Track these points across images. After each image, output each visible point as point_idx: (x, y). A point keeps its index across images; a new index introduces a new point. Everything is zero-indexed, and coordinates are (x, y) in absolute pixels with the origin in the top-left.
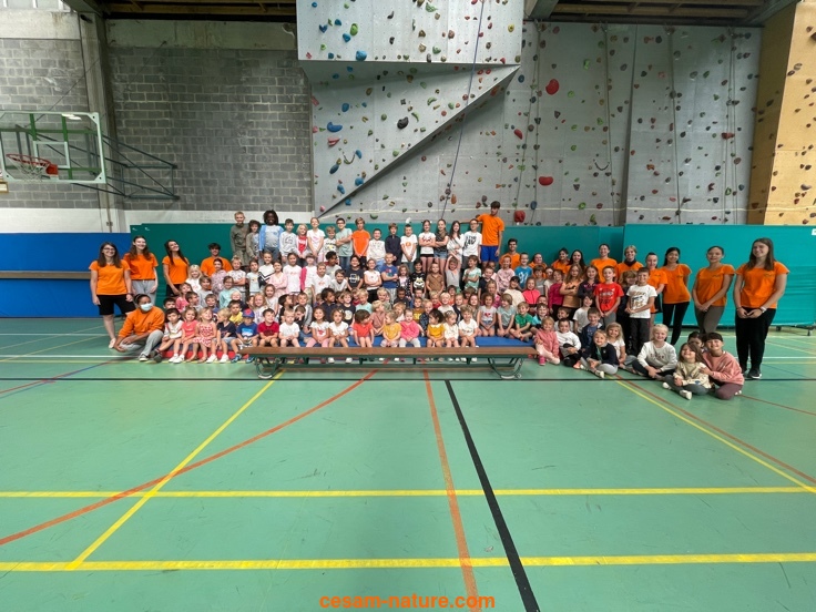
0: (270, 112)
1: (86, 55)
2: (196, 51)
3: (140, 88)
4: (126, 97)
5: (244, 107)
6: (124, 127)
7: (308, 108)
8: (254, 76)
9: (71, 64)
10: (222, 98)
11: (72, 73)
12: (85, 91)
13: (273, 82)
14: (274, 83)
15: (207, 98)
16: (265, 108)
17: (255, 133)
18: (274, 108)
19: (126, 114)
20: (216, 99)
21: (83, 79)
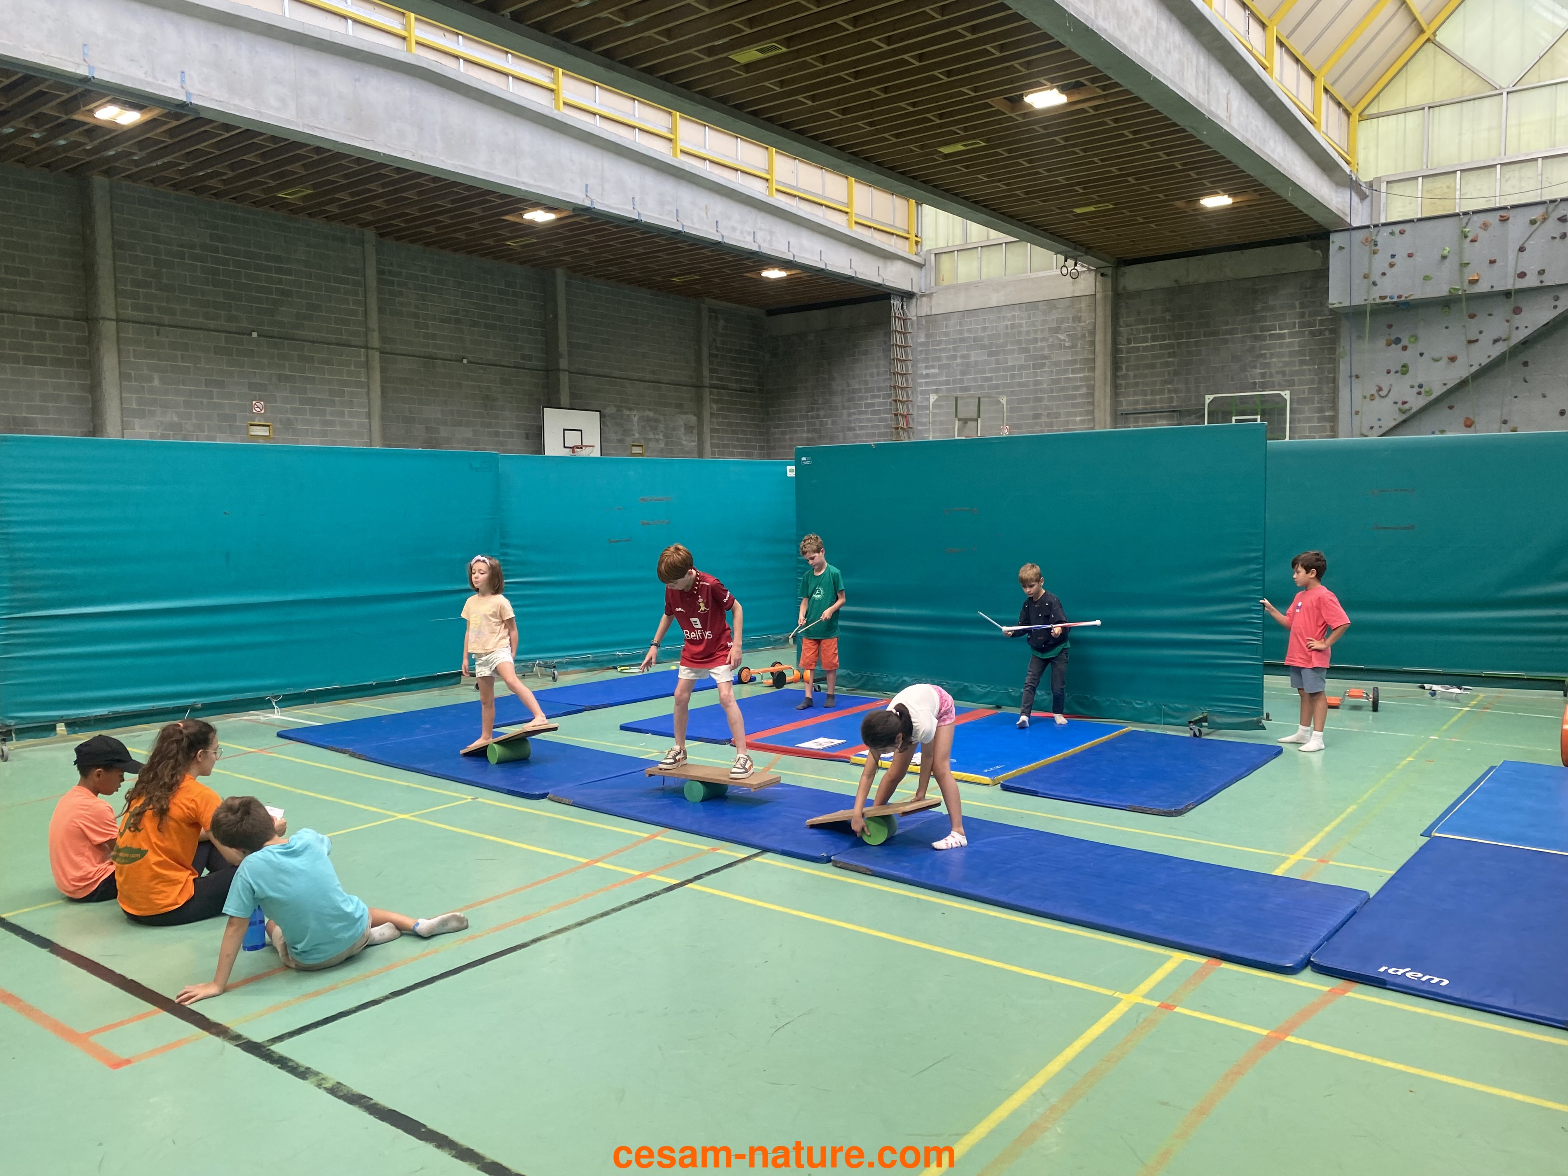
0: (1287, 340)
1: (1099, 309)
2: (1208, 285)
3: (1145, 331)
4: (1129, 341)
5: (1257, 338)
6: (1124, 372)
7: (1335, 331)
8: (1271, 303)
9: (1083, 319)
10: (1232, 332)
11: (1083, 327)
12: (1093, 343)
13: (1293, 307)
14: (1295, 308)
15: (1215, 333)
16: (1282, 336)
17: (1266, 365)
18: (1292, 335)
19: (1128, 360)
20: (1226, 332)
21: (1093, 333)
